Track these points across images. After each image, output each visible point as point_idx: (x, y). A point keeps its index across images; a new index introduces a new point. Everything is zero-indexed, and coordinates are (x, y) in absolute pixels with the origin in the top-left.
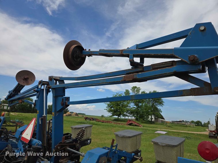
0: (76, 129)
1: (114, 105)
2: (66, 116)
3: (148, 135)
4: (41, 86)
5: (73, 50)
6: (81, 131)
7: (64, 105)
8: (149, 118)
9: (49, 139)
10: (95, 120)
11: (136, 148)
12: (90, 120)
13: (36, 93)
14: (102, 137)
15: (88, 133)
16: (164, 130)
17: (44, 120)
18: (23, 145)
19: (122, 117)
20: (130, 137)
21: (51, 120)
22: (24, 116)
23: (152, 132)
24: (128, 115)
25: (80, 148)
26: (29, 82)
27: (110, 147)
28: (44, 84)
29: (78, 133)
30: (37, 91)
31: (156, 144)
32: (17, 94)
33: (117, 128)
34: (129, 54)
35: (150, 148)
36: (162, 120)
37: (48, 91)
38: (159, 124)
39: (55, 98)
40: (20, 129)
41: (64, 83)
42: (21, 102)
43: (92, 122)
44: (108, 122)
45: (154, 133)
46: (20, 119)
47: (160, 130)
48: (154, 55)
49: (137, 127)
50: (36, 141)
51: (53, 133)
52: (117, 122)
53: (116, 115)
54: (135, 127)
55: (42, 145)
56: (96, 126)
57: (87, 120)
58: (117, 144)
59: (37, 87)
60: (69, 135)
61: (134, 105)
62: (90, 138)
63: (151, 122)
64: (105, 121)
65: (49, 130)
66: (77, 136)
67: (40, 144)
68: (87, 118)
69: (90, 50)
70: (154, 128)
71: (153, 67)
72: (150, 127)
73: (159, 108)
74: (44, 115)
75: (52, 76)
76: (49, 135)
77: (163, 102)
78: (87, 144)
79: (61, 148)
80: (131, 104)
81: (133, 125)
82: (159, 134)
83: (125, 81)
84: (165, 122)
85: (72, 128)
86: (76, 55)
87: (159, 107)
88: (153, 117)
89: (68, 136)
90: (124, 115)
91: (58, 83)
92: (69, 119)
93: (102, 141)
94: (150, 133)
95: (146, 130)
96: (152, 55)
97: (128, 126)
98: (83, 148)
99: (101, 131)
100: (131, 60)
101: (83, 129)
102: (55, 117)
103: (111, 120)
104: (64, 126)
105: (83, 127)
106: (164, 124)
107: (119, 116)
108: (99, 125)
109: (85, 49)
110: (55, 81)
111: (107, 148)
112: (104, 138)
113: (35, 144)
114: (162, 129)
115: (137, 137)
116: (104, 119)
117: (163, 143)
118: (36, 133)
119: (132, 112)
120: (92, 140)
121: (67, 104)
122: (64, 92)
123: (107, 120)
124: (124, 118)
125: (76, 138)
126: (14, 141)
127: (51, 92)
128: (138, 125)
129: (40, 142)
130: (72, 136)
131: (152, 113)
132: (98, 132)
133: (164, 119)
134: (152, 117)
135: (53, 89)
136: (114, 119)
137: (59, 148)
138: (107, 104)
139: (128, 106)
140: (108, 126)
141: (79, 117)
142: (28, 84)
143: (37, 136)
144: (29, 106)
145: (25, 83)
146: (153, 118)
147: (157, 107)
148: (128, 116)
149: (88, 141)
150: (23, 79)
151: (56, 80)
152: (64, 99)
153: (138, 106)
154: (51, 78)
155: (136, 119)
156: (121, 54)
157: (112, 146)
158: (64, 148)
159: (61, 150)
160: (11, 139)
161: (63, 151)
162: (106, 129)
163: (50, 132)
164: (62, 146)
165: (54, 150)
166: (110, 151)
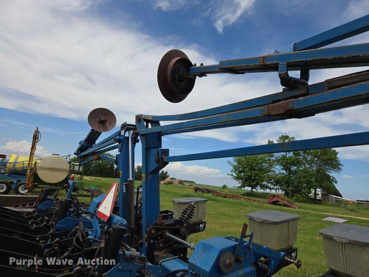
0: (180, 205)
2: (164, 184)
3: (308, 224)
4: (125, 132)
5: (173, 68)
6: (188, 207)
7: (161, 163)
8: (311, 192)
9: (138, 218)
10: (212, 193)
11: (288, 244)
12: (204, 192)
13: (117, 143)
14: (224, 221)
15: (200, 211)
16: (342, 215)
17: (129, 186)
18: (100, 225)
19: (259, 190)
20: (275, 223)
21: (141, 186)
22: (103, 182)
23: (316, 218)
24: (270, 187)
25: (186, 235)
26: (107, 126)
27: (239, 238)
28: (128, 130)
29: (184, 210)
30: (119, 141)
31: (328, 238)
32: (91, 146)
33: (250, 208)
34: (278, 64)
35: (313, 247)
36: (336, 198)
37: (135, 141)
38: (331, 205)
39: (146, 150)
40: (96, 200)
41: (160, 125)
42: (96, 158)
43: (206, 195)
44: (233, 197)
45: (321, 221)
46: (97, 186)
47: (333, 217)
48: (334, 58)
49: (288, 208)
50: (117, 218)
51: (144, 207)
52: (250, 198)
53: (249, 187)
54: (284, 208)
55: (127, 226)
56: (214, 202)
57: (198, 192)
58: (252, 233)
59: (119, 134)
60: (169, 213)
61: (282, 169)
62: (204, 221)
63: (315, 201)
64: (228, 195)
65: (137, 203)
66: (182, 216)
67: (124, 223)
68: (198, 188)
69: (202, 64)
70: (321, 211)
71: (330, 85)
72: (313, 210)
73: (331, 175)
74: (131, 178)
75: (141, 115)
76: (138, 212)
77: (340, 165)
78: (199, 230)
79: (157, 233)
80: (276, 167)
81: (280, 205)
82: (330, 223)
83: (269, 115)
84: (342, 201)
85: (174, 202)
86: (178, 75)
87: (333, 174)
88: (319, 191)
89: (167, 215)
90: (263, 187)
91: (150, 126)
92: (169, 188)
93: (224, 228)
94: (312, 221)
95: (304, 213)
96: (328, 59)
97: (271, 206)
98: (192, 236)
99: (222, 211)
100: (282, 74)
101: (192, 204)
102: (147, 182)
103: (239, 194)
104: (160, 199)
105: (192, 202)
106: (341, 206)
107: (254, 188)
108: (219, 201)
109: (193, 64)
110: (145, 123)
111: (233, 239)
112: (228, 223)
113: (117, 223)
114: (336, 215)
115: (289, 224)
116: (226, 192)
117: (345, 239)
118: (118, 207)
119: (278, 182)
120: (207, 226)
121: (165, 161)
122: (160, 141)
123: (231, 194)
124: (262, 191)
125: (180, 218)
126: (88, 218)
127: (140, 142)
128: (289, 204)
129: (125, 220)
130: (174, 216)
131: (316, 184)
133: (340, 196)
134: (318, 193)
135: (142, 135)
136: (244, 192)
137: (153, 232)
138: (233, 165)
139: (270, 171)
141: (185, 186)
142: (106, 130)
143: (120, 211)
144: (109, 166)
145: (101, 128)
146: (320, 193)
147: (328, 173)
148: (270, 189)
149: (201, 225)
150: (99, 122)
151: (148, 121)
152: (160, 152)
153: (290, 171)
154: (139, 118)
155: (285, 194)
156: (261, 65)
157: (243, 235)
158: (161, 232)
159: (157, 236)
160: (84, 215)
161: (159, 238)
162: (230, 209)
163: (140, 207)
164: (158, 230)
165: (145, 236)
166: (240, 244)
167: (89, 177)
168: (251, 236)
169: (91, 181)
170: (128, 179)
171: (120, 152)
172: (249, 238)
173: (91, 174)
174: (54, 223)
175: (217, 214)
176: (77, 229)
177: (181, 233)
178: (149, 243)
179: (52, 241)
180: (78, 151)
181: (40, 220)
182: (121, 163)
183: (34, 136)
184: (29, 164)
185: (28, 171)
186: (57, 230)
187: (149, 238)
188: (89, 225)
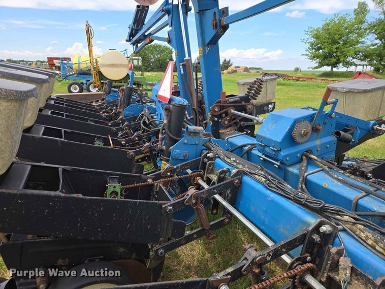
0: (245, 85)
1: (325, 42)
2: (227, 73)
6: (255, 81)
7: (219, 27)
10: (282, 78)
11: (378, 116)
15: (269, 91)
17: (187, 66)
19: (341, 68)
24: (356, 63)
25: (254, 111)
29: (250, 86)
30: (168, 12)
32: (141, 28)
37: (186, 9)
40: (156, 87)
44: (308, 79)
50: (179, 99)
51: (205, 90)
52: (328, 79)
53: (328, 65)
55: (189, 106)
56: (284, 87)
58: (337, 100)
59: (166, 2)
62: (273, 101)
64: (302, 78)
67: (186, 103)
68: (266, 73)
76: (199, 94)
78: (267, 111)
79: (220, 111)
80: (368, 37)
85: (238, 83)
90: (348, 64)
92: (233, 77)
99: (293, 95)
103: (314, 75)
107: (335, 67)
108: (290, 85)
115: (384, 92)
116: (299, 75)
118: (179, 91)
119: (367, 56)
121: (224, 23)
123: (306, 76)
125: (246, 94)
126: (153, 105)
127: (193, 10)
129: (186, 101)
132: (287, 98)
136: (321, 73)
137: (217, 110)
138: (309, 43)
140: (307, 86)
141: (251, 74)
143: (181, 94)
148: (356, 65)
149: (270, 106)
152: (217, 13)
155: (374, 70)
157: (325, 103)
158: (225, 110)
159: (221, 114)
160: (149, 104)
161: (224, 115)
162: (303, 92)
163: (201, 90)
164: (222, 108)
165: (209, 115)
166: (319, 112)
167: (150, 73)
168: (335, 103)
169: (153, 77)
170: (185, 59)
171: (171, 26)
172: (332, 105)
173: (152, 70)
174: (121, 110)
175: (288, 99)
176: (143, 114)
177: (248, 109)
178: (213, 121)
179: (122, 125)
180: (130, 37)
181: (110, 109)
182: (174, 41)
183: (87, 31)
184: (91, 62)
185: (92, 69)
186: (125, 117)
187: (213, 116)
188: (154, 111)
